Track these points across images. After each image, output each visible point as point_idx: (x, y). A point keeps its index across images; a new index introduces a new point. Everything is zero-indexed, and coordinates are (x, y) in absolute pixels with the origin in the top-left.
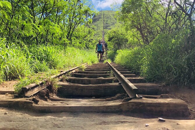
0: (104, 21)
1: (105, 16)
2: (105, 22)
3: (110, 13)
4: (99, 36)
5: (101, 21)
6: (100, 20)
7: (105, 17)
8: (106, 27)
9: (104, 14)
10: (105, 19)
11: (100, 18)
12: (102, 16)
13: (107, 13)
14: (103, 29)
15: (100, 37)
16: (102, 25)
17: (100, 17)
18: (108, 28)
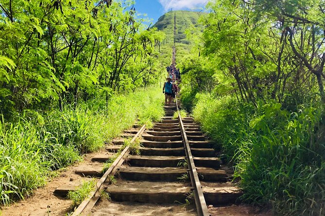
0: (175, 28)
1: (177, 20)
2: (177, 30)
3: (186, 16)
4: (167, 55)
5: (171, 28)
6: (169, 26)
7: (176, 22)
8: (178, 39)
9: (175, 17)
10: (177, 25)
11: (168, 23)
12: (173, 21)
13: (181, 16)
14: (173, 42)
15: (168, 57)
16: (173, 35)
17: (168, 21)
18: (181, 40)
